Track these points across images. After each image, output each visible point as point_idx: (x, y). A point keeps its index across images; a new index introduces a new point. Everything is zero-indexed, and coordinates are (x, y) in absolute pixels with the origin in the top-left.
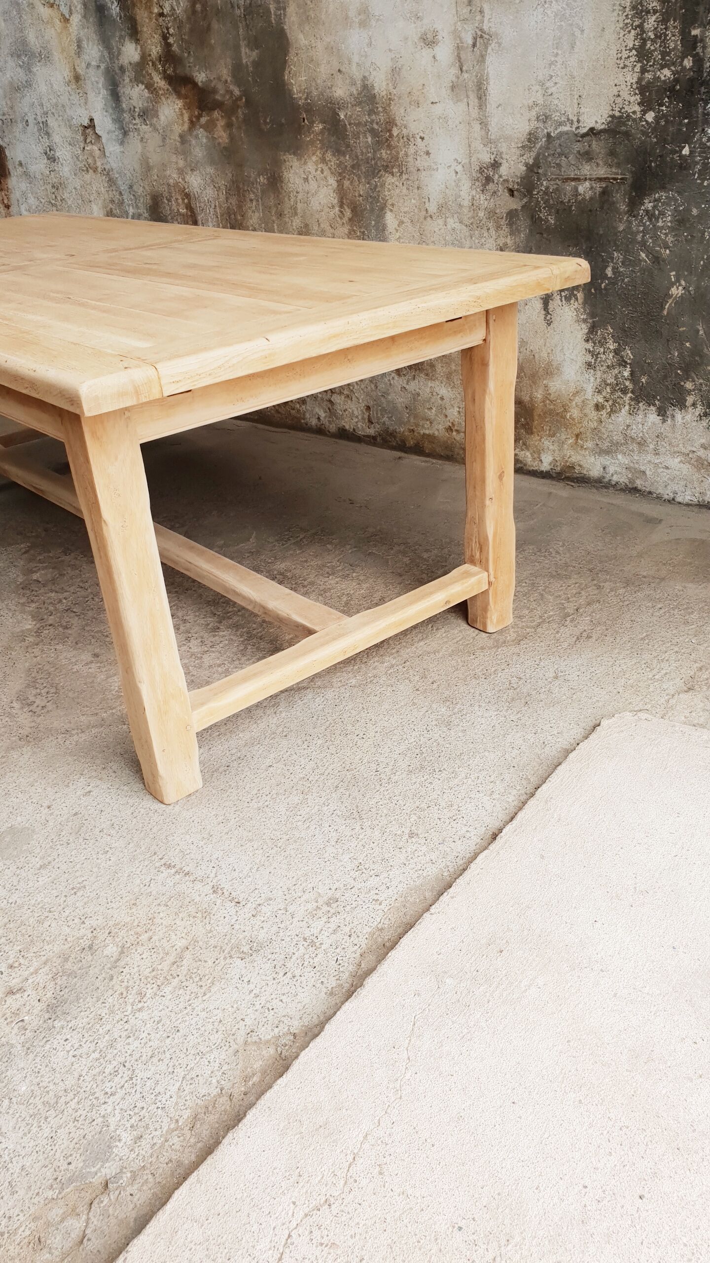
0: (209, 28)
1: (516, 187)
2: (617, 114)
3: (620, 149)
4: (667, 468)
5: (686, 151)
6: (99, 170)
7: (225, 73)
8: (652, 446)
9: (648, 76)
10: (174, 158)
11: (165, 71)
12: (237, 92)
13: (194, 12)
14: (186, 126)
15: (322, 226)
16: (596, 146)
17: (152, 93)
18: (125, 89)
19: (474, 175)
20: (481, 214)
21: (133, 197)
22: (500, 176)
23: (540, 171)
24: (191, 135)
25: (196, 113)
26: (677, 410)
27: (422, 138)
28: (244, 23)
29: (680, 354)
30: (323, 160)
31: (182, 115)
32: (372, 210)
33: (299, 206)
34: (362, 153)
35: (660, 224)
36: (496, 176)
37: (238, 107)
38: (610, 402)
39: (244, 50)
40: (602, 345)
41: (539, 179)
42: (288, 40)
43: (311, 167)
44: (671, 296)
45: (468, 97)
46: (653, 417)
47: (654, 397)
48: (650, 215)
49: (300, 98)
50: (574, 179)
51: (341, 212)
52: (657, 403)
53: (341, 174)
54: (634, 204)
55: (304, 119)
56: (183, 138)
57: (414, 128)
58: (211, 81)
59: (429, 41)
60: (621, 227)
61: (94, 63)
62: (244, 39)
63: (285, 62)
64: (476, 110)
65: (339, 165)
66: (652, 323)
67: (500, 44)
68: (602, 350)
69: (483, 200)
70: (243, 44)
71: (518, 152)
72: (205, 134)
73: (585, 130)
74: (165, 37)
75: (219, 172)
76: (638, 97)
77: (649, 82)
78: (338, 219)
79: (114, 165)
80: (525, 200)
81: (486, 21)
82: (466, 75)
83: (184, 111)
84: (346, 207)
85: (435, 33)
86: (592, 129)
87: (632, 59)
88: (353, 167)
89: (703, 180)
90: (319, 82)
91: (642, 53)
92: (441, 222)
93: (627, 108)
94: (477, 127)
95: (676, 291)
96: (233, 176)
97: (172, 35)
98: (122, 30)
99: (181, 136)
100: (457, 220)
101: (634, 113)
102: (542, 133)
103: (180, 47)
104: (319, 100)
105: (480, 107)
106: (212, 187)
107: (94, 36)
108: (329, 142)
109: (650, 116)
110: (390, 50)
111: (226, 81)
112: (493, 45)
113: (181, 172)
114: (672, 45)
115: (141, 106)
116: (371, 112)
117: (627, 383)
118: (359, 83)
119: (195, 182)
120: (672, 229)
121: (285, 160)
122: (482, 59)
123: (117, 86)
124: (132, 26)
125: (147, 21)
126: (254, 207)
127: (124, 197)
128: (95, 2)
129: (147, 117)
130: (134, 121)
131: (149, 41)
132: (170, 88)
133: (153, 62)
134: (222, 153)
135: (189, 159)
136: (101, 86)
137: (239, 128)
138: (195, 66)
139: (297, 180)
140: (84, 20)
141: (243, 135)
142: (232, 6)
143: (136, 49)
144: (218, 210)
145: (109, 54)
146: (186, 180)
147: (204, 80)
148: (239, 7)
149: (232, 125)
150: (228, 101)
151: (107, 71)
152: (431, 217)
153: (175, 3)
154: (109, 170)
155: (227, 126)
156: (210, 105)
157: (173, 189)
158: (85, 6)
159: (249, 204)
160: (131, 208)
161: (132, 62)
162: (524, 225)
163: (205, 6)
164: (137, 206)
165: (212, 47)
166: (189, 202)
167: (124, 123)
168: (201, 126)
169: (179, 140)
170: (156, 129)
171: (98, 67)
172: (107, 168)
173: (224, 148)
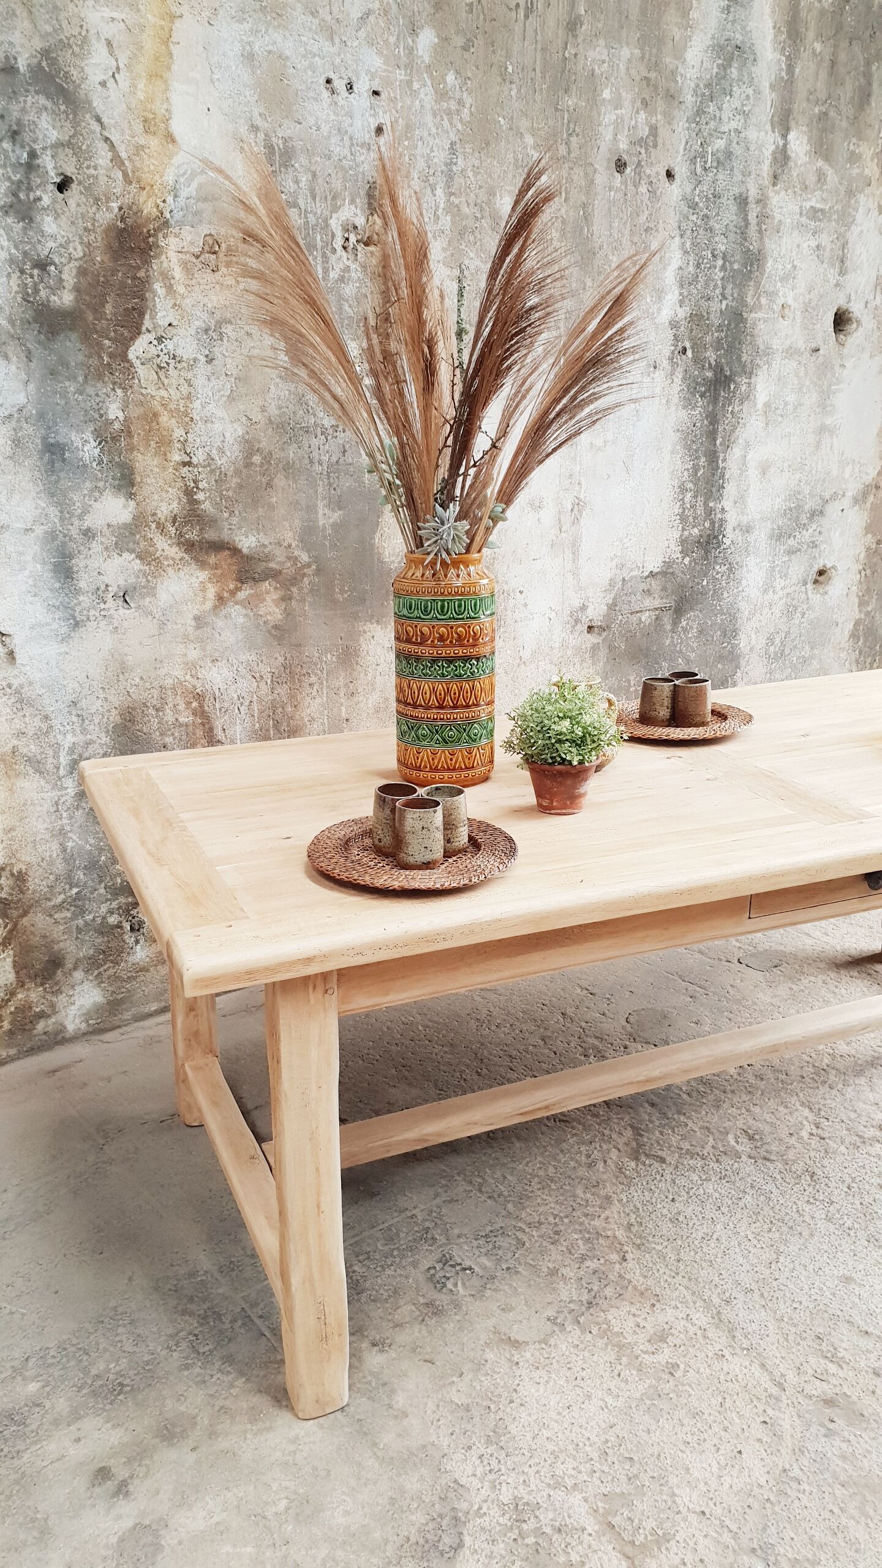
0: (269, 485)
1: (599, 624)
2: (667, 560)
3: (669, 586)
5: (705, 583)
7: (289, 536)
9: (686, 533)
10: (180, 649)
11: (181, 535)
12: (305, 557)
13: (248, 465)
14: (209, 605)
16: (655, 585)
17: (149, 564)
18: (88, 562)
19: (565, 619)
20: (569, 652)
21: (75, 719)
22: (587, 617)
23: (617, 608)
24: (216, 615)
25: (232, 586)
27: (521, 592)
28: (326, 481)
31: (204, 590)
35: (690, 635)
36: (584, 617)
37: (304, 575)
39: (322, 510)
41: (615, 615)
45: (564, 553)
48: (684, 630)
49: (393, 562)
50: (639, 612)
54: (675, 623)
56: (199, 621)
57: (513, 582)
58: (265, 546)
59: (536, 505)
60: (669, 642)
61: (19, 525)
62: (323, 500)
63: (377, 523)
64: (571, 563)
67: (592, 511)
69: (572, 641)
70: (320, 504)
71: (602, 595)
72: (244, 611)
73: (647, 574)
74: (189, 493)
75: (264, 658)
76: (680, 548)
77: (686, 537)
79: (36, 676)
80: (605, 634)
81: (583, 490)
82: (563, 535)
83: (210, 585)
85: (541, 500)
86: (651, 572)
87: (678, 521)
89: (713, 601)
91: (683, 518)
92: (533, 666)
93: (673, 556)
94: (570, 577)
96: (285, 659)
97: (203, 490)
98: (100, 480)
99: (197, 618)
100: (547, 661)
101: (677, 559)
103: (215, 504)
105: (574, 561)
106: (250, 677)
109: (687, 560)
111: (290, 546)
112: (587, 511)
113: (191, 667)
114: (699, 513)
115: (122, 582)
119: (216, 677)
120: (697, 637)
121: (365, 632)
122: (576, 521)
123: (71, 557)
124: (123, 477)
125: (156, 470)
126: (315, 693)
127: (54, 722)
128: (44, 439)
129: (132, 598)
130: (102, 606)
131: (156, 497)
132: (187, 557)
133: (158, 523)
134: (270, 633)
135: (208, 648)
136: (29, 558)
137: (303, 600)
138: (240, 528)
139: (379, 651)
140: (8, 462)
141: (307, 608)
142: (311, 462)
143: (125, 506)
144: (255, 707)
145: (61, 512)
146: (200, 676)
147: (253, 545)
148: (320, 463)
149: (290, 599)
150: (289, 569)
151: (52, 535)
152: (524, 663)
153: (214, 451)
154: (22, 686)
155: (283, 599)
156: (257, 575)
157: (169, 692)
158: (17, 442)
159: (308, 690)
160: (69, 736)
161: (114, 523)
162: (603, 653)
163: (267, 458)
164: (84, 731)
165: (272, 507)
166: (201, 706)
167: (78, 609)
168: (237, 603)
169: (193, 623)
170: (148, 613)
171: (27, 530)
172: (16, 683)
173: (276, 627)
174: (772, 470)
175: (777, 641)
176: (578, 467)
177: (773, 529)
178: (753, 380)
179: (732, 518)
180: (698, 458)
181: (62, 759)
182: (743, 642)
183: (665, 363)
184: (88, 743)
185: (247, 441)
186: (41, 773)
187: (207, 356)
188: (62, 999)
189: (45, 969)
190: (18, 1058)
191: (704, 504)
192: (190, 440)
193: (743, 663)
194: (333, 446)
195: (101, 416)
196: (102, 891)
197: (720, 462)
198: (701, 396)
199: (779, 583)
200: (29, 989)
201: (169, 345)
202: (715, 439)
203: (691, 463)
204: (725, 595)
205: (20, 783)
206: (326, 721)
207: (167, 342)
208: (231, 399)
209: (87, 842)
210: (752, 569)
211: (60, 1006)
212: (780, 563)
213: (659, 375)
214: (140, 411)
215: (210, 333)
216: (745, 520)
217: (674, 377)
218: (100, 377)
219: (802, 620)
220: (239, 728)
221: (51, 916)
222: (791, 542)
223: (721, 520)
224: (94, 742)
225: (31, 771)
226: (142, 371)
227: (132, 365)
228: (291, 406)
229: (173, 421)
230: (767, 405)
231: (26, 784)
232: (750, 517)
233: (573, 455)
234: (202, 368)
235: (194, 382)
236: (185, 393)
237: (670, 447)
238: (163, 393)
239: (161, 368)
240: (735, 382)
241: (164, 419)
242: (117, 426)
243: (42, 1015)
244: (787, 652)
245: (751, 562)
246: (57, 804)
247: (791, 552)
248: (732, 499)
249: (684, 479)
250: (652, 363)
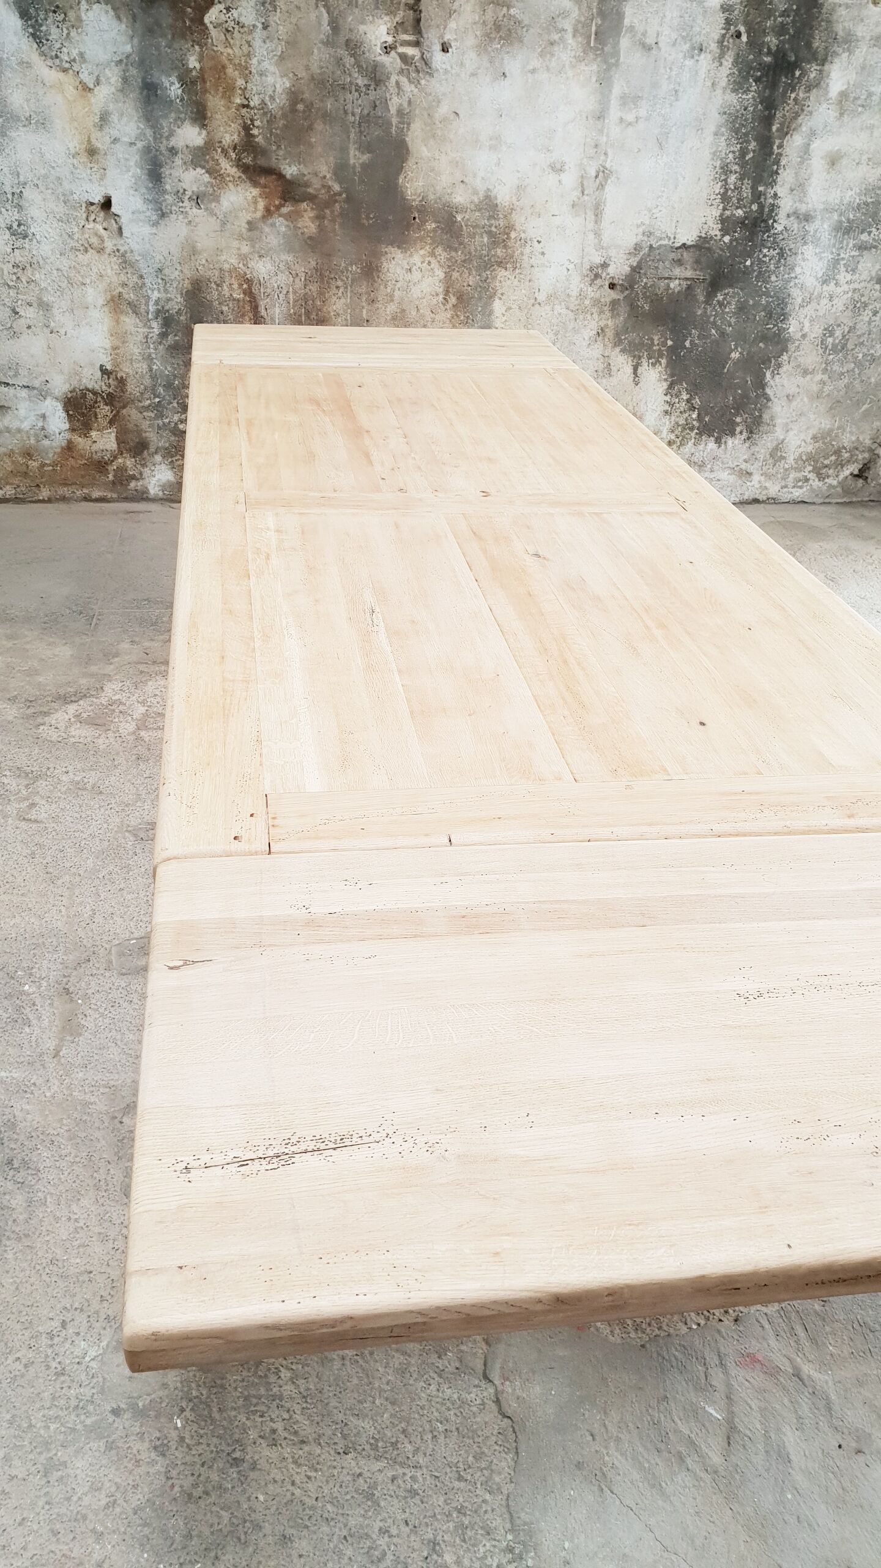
0: (311, 128)
1: (621, 282)
2: (704, 235)
4: (719, 480)
5: (748, 263)
6: (108, 251)
7: (324, 169)
8: (709, 466)
9: (728, 213)
10: (235, 244)
11: (239, 160)
12: (337, 188)
13: (293, 110)
14: (259, 214)
15: (421, 311)
16: (686, 256)
17: (215, 178)
18: (172, 171)
19: (584, 272)
20: (587, 302)
21: (160, 281)
22: (609, 274)
23: (642, 271)
24: (264, 222)
25: (277, 203)
26: (729, 438)
27: (539, 242)
28: (357, 129)
29: (734, 398)
30: (432, 254)
31: (255, 203)
32: (480, 298)
33: (397, 293)
34: (476, 250)
35: (727, 310)
36: (606, 274)
37: (336, 201)
38: (680, 438)
39: (353, 152)
40: (677, 396)
41: (640, 277)
42: (408, 150)
43: (416, 259)
44: (730, 359)
45: (586, 213)
46: (712, 445)
47: (714, 430)
48: (721, 304)
49: (414, 200)
50: (667, 278)
51: (445, 299)
52: (716, 434)
53: (450, 267)
54: (710, 296)
55: (414, 218)
56: (251, 225)
57: (532, 233)
58: (304, 175)
59: (558, 169)
60: (699, 312)
61: (126, 139)
62: (354, 144)
63: (402, 167)
64: (592, 223)
65: (448, 259)
66: (716, 378)
67: (618, 179)
68: (677, 400)
69: (591, 292)
70: (352, 147)
71: (625, 257)
72: (285, 223)
73: (679, 245)
74: (247, 128)
75: (299, 260)
76: (720, 226)
77: (728, 217)
78: (441, 305)
79: (135, 246)
80: (627, 292)
81: (609, 160)
82: (586, 198)
83: (260, 200)
84: (451, 295)
85: (563, 164)
86: (684, 244)
87: (718, 201)
88: (464, 261)
89: (758, 282)
90: (438, 188)
91: (725, 198)
92: (548, 308)
93: (711, 232)
94: (591, 236)
95: (735, 355)
96: (317, 264)
97: (257, 127)
98: (182, 112)
99: (249, 223)
100: (564, 306)
101: (716, 235)
102: (645, 245)
103: (266, 139)
104: (436, 202)
105: (596, 222)
106: (287, 273)
107: (134, 113)
108: (442, 240)
109: (727, 239)
110: (518, 172)
111: (325, 177)
112: (613, 179)
113: (244, 258)
114: (745, 195)
115: (195, 189)
116: (490, 218)
117: (695, 423)
118: (481, 194)
119: (262, 268)
120: (734, 314)
121: (386, 252)
122: (601, 187)
123: (161, 166)
124: (198, 110)
125: (223, 109)
126: (340, 294)
127: (146, 281)
128: (144, 79)
129: (202, 201)
130: (181, 204)
131: (222, 129)
132: (244, 177)
133: (223, 149)
134: (306, 242)
135: (257, 246)
136: (132, 163)
137: (333, 221)
138: (285, 159)
139: (398, 270)
140: (119, 94)
141: (337, 227)
142: (346, 112)
143: (199, 134)
144: (291, 296)
145: (154, 133)
146: (250, 266)
147: (295, 173)
148: (353, 114)
149: (324, 218)
150: (323, 195)
151: (147, 150)
152: (539, 304)
153: (267, 98)
154: (126, 252)
155: (317, 217)
156: (297, 197)
157: (227, 274)
158: (125, 80)
159: (335, 291)
160: (156, 292)
161: (191, 145)
162: (623, 310)
163: (309, 107)
164: (166, 291)
165: (310, 145)
166: (250, 288)
167: (164, 205)
168: (280, 216)
169: (247, 226)
170: (212, 213)
171: (131, 144)
172: (122, 249)
173: (310, 238)
174: (844, 162)
175: (838, 333)
176: (605, 139)
177: (841, 222)
178: (826, 67)
179: (786, 204)
180: (748, 142)
181: (150, 308)
182: (793, 328)
183: (714, 46)
184: (169, 300)
185: (293, 93)
186: (137, 314)
187: (263, 23)
188: (146, 472)
189: (136, 447)
190: (118, 501)
191: (752, 188)
192: (249, 88)
193: (791, 347)
194: (364, 101)
195: (183, 65)
196: (175, 405)
197: (775, 147)
198: (755, 81)
199: (843, 276)
200: (125, 458)
201: (235, 13)
202: (770, 125)
203: (738, 146)
204: (773, 278)
205: (123, 318)
206: (349, 318)
207: (233, 11)
208: (282, 58)
209: (166, 368)
210: (809, 257)
211: (145, 475)
212: (846, 256)
213: (705, 60)
214: (210, 64)
215: (267, 5)
216: (803, 208)
217: (723, 61)
218: (183, 36)
219: (874, 318)
220: (277, 310)
221: (141, 413)
222: (864, 237)
223: (773, 205)
224: (172, 300)
225: (130, 312)
226: (213, 32)
227: (207, 28)
228: (330, 67)
229: (237, 73)
230: (844, 95)
231: (127, 320)
232: (810, 206)
233: (600, 127)
234: (259, 33)
235: (253, 43)
236: (246, 52)
237: (712, 128)
238: (229, 51)
239: (228, 31)
240: (801, 69)
241: (230, 70)
242: (194, 73)
243: (133, 477)
244: (850, 346)
245: (809, 251)
246: (147, 337)
247: (862, 248)
248: (787, 186)
249: (728, 161)
250: (697, 45)
